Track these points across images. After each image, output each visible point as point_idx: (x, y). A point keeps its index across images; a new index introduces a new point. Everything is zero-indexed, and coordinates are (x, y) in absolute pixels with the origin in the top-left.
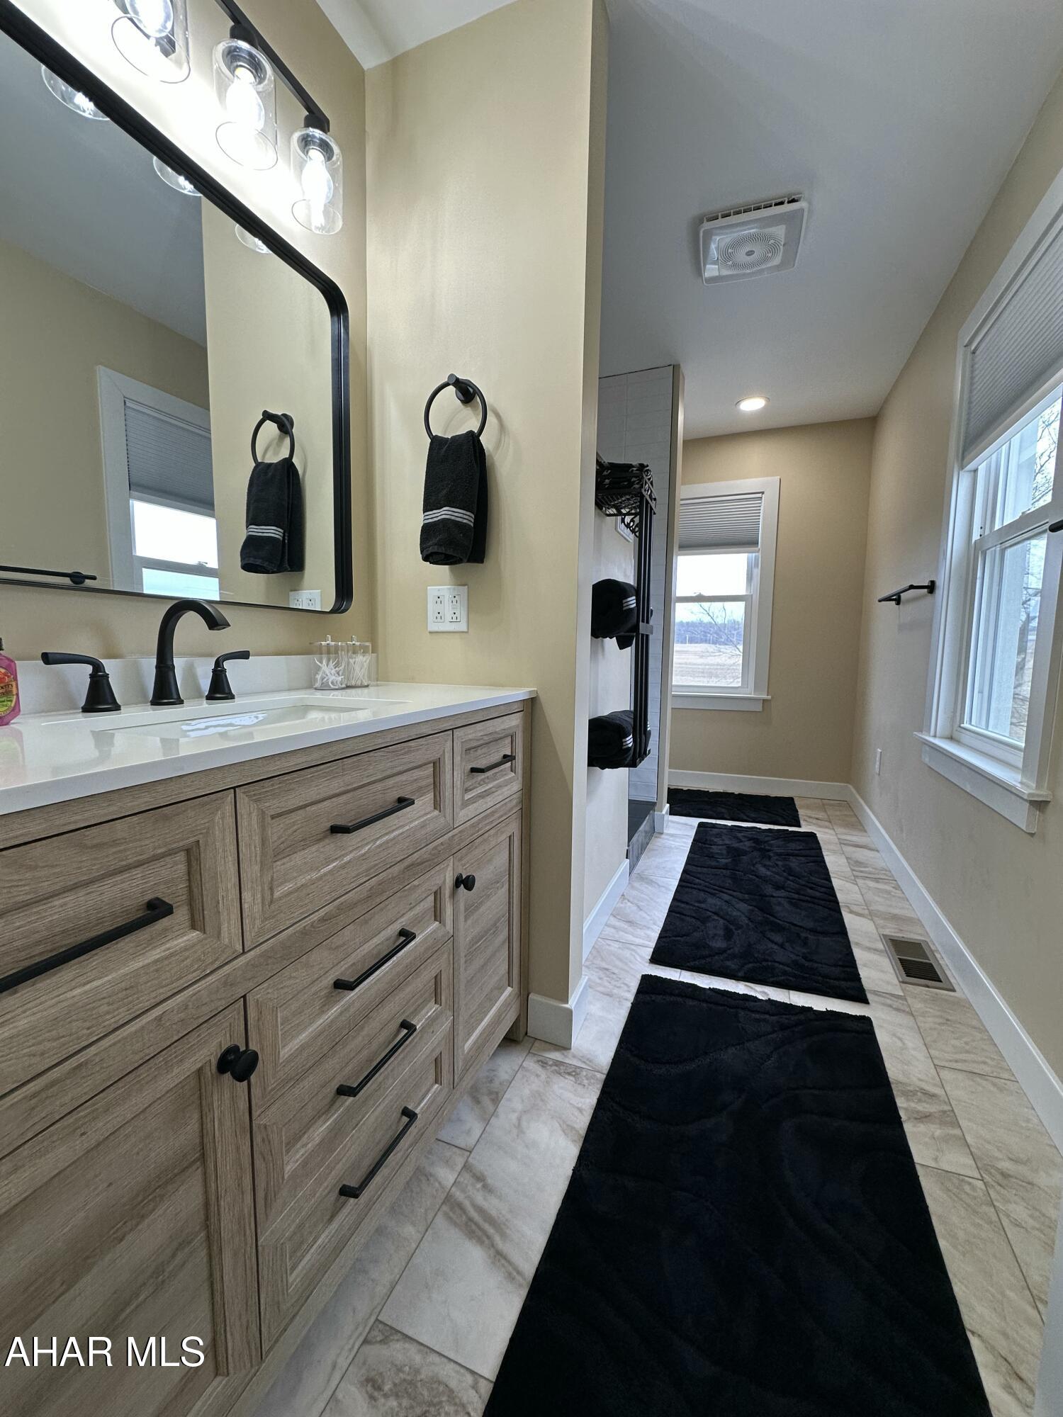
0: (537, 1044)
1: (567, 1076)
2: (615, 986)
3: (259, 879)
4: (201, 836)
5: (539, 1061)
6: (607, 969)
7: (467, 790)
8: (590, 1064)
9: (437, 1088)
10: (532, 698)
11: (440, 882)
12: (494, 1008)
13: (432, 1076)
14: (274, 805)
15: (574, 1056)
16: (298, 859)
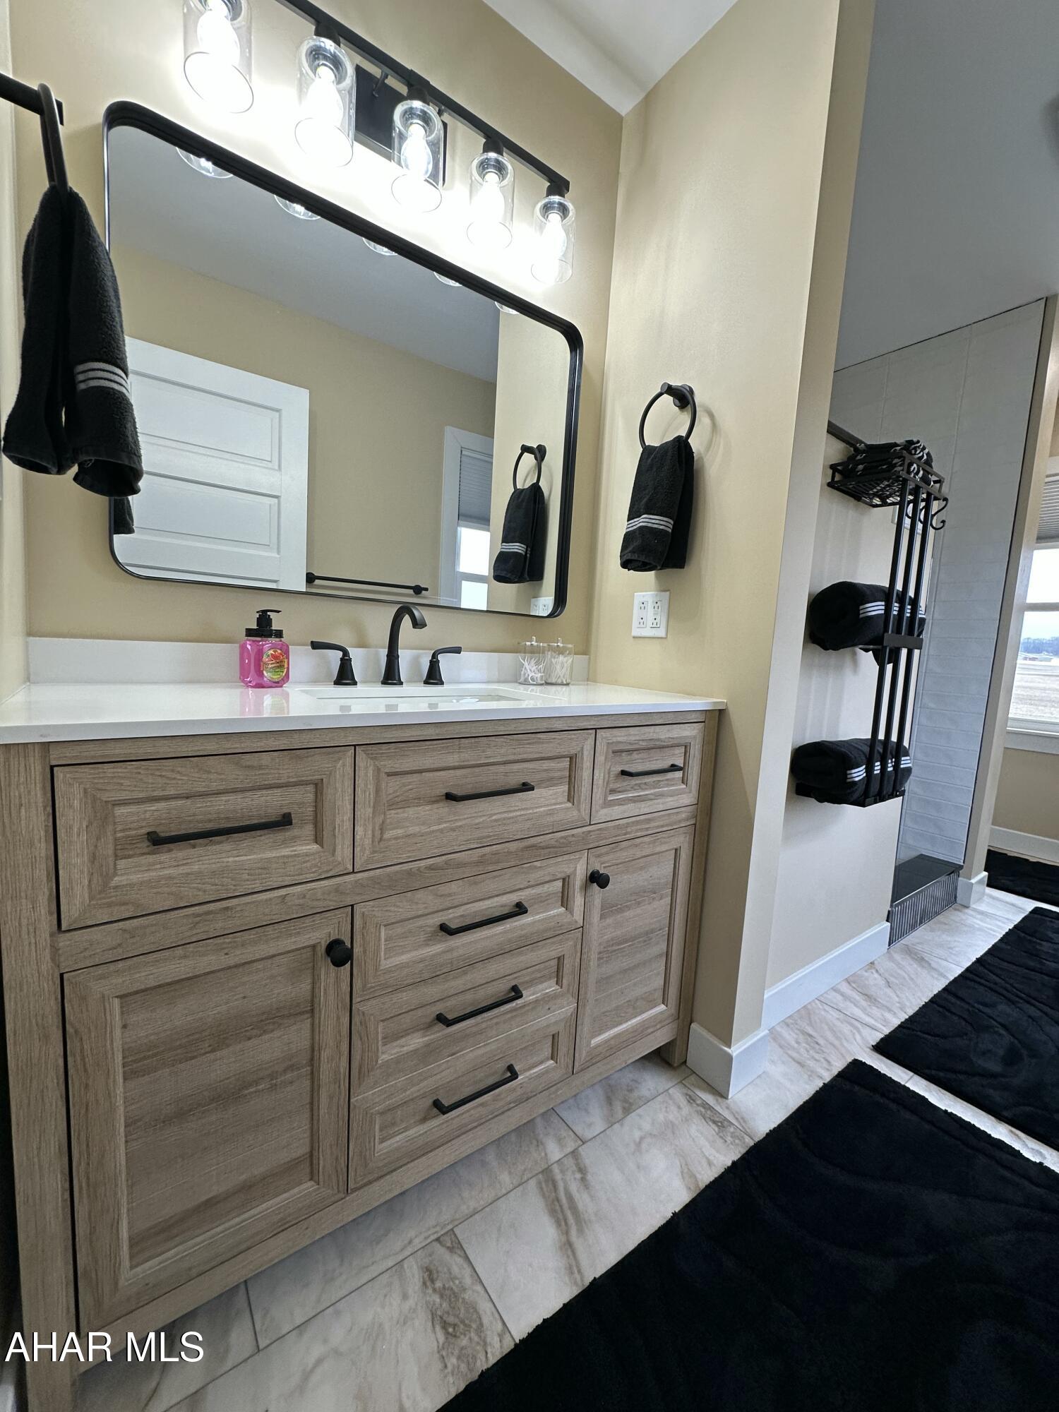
0: (693, 1078)
1: (710, 1123)
2: (813, 1057)
3: (371, 819)
4: (325, 776)
5: (687, 1094)
6: (811, 1036)
7: (613, 791)
8: (743, 1124)
9: (552, 1064)
10: (720, 710)
11: (569, 871)
12: (639, 1018)
13: (547, 1051)
14: (389, 765)
15: (728, 1108)
16: (411, 812)
